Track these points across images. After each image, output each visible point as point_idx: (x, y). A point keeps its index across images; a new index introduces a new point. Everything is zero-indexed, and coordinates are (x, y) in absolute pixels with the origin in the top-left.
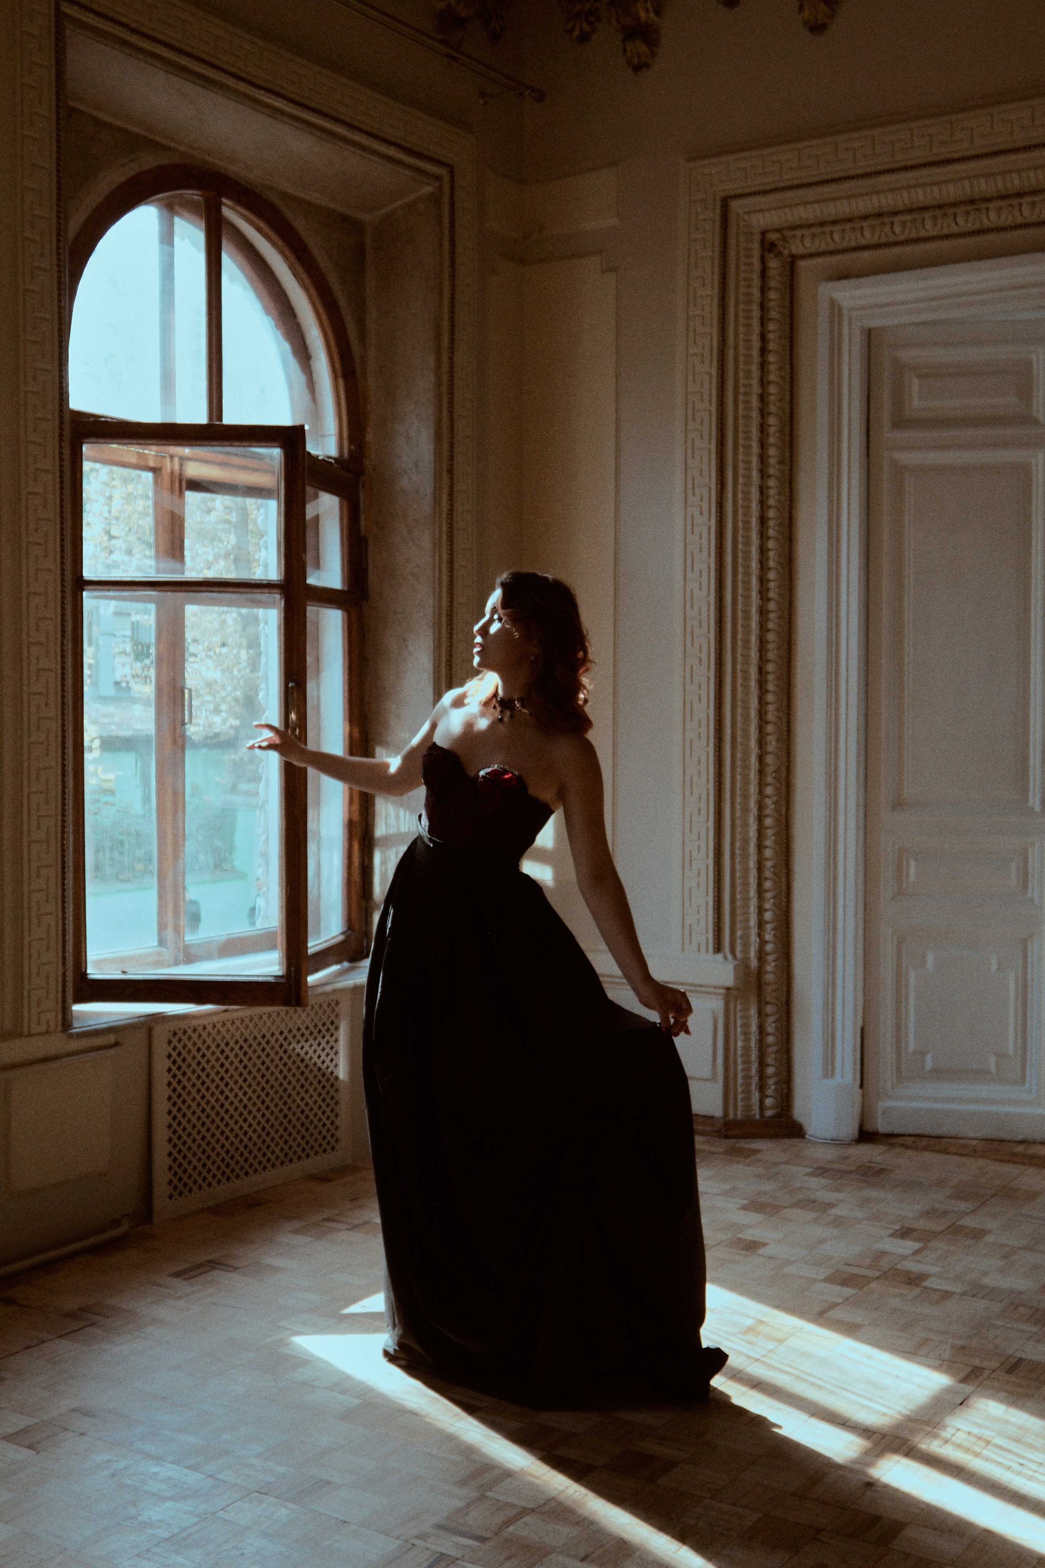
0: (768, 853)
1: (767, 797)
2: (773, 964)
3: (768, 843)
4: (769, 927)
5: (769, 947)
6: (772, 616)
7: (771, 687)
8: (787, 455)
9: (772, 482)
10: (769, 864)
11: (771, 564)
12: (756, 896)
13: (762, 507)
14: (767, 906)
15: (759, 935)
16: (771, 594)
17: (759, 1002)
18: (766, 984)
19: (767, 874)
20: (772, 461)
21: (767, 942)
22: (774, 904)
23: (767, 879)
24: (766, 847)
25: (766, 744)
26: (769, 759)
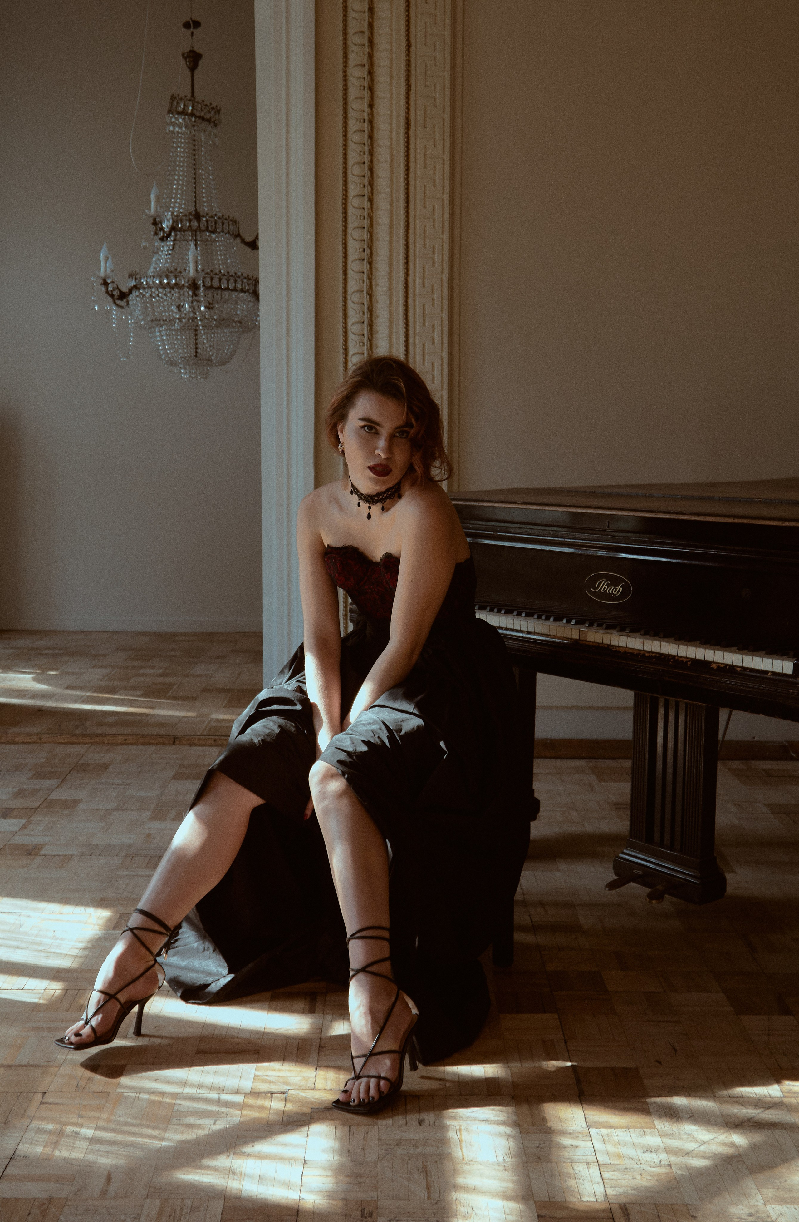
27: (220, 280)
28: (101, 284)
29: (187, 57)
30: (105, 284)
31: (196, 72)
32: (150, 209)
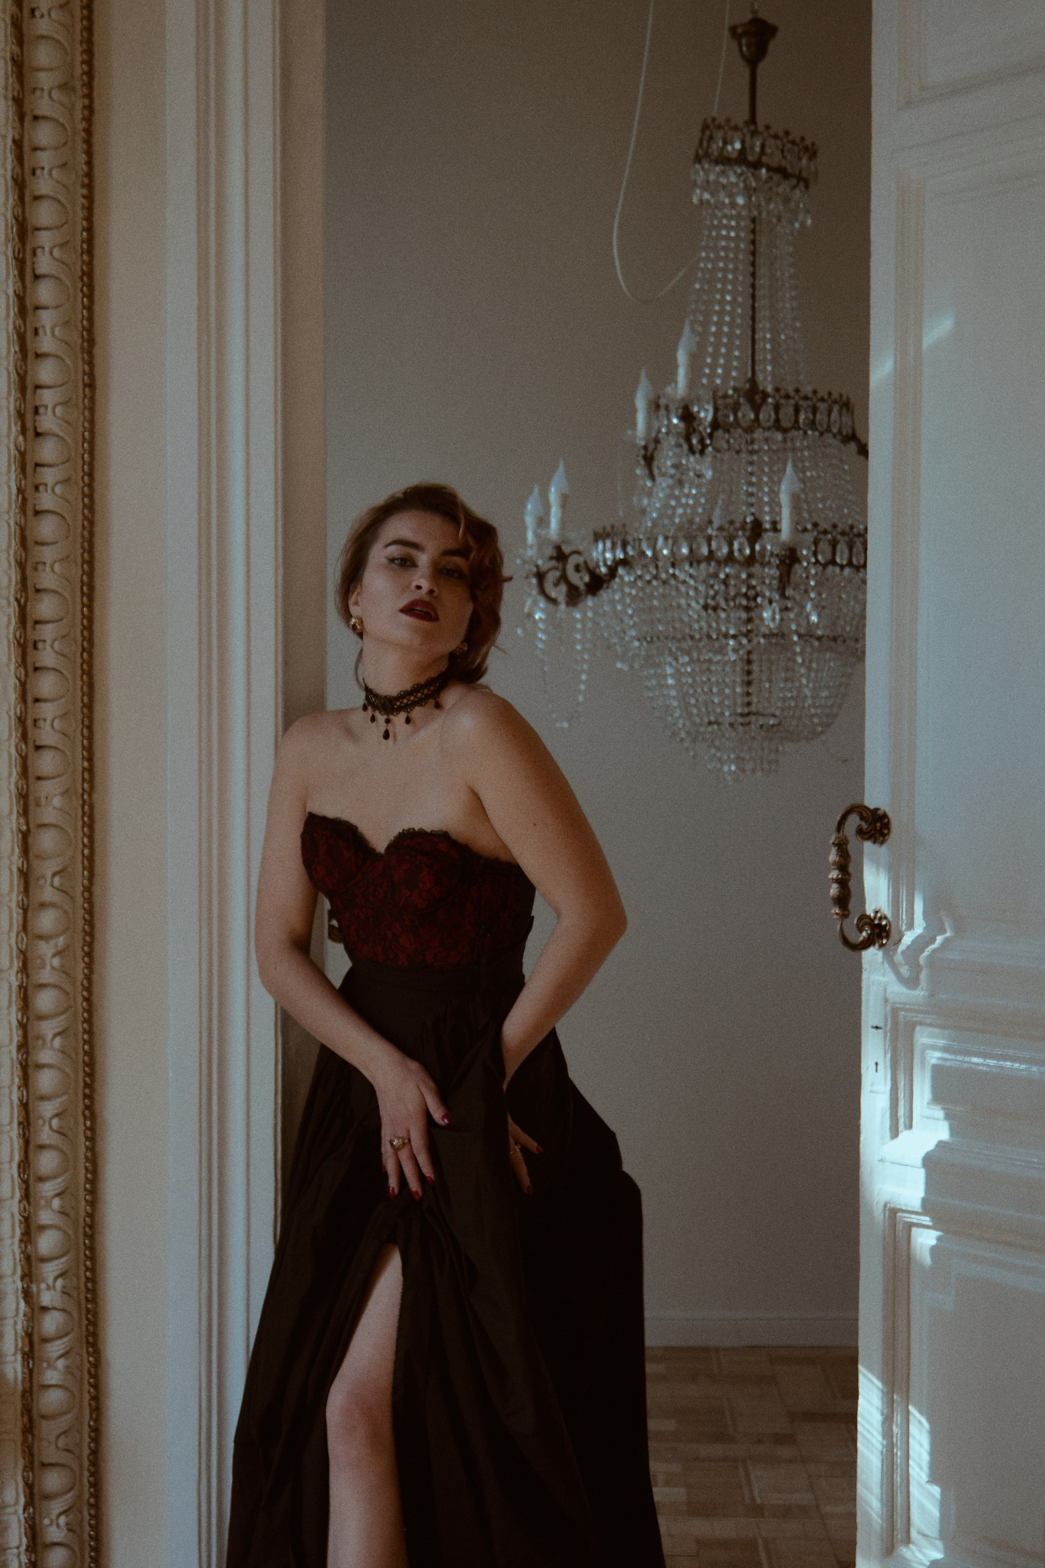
0: (46, 1081)
1: (40, 937)
2: (61, 1364)
3: (46, 1056)
4: (50, 1270)
5: (51, 1323)
6: (49, 476)
7: (47, 657)
8: (78, 70)
9: (44, 134)
10: (47, 1109)
11: (46, 343)
12: (18, 1195)
13: (21, 198)
14: (45, 1217)
15: (27, 1295)
16: (47, 422)
17: (29, 1466)
18: (44, 1417)
19: (45, 1135)
20: (45, 80)
21: (45, 1309)
22: (63, 1212)
23: (42, 1147)
24: (40, 1067)
25: (38, 805)
26: (46, 841)
27: (834, 544)
28: (551, 558)
29: (745, 33)
30: (560, 556)
31: (762, 66)
32: (676, 382)
